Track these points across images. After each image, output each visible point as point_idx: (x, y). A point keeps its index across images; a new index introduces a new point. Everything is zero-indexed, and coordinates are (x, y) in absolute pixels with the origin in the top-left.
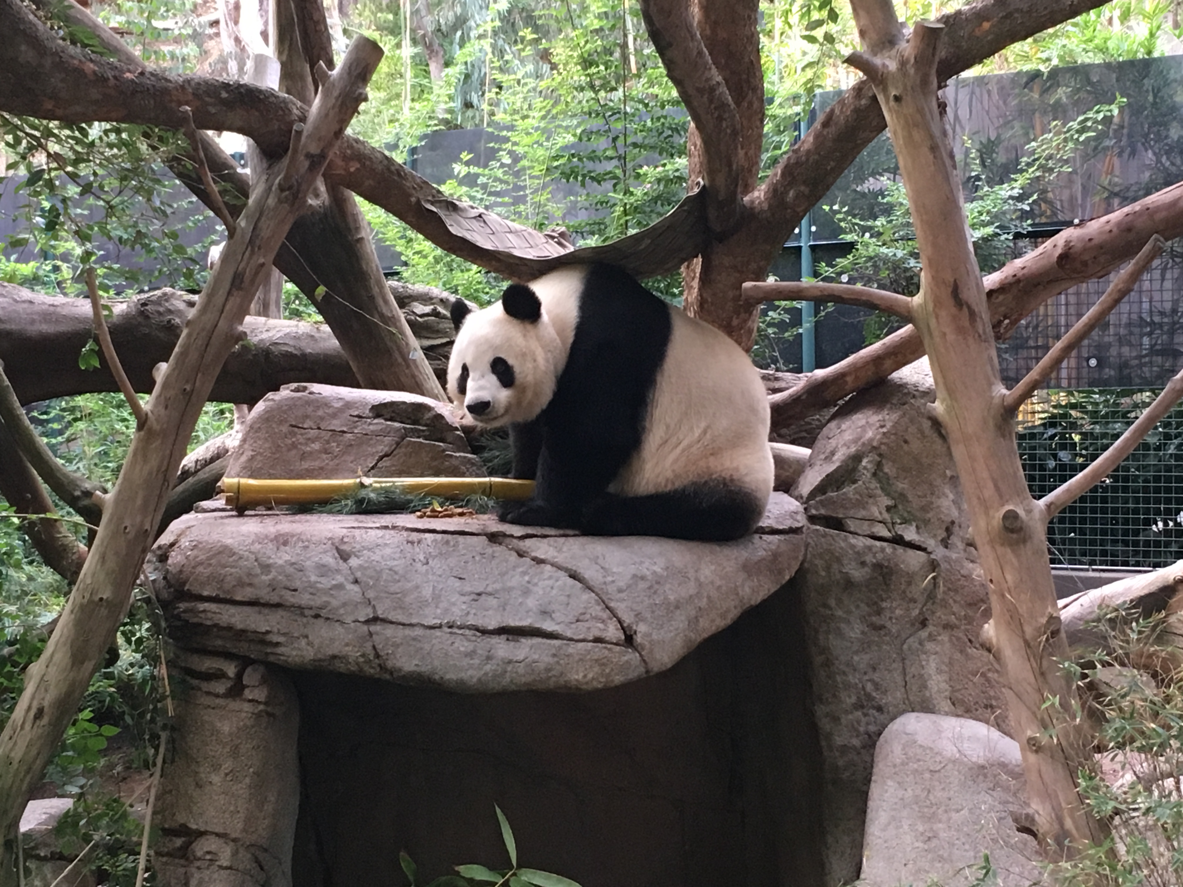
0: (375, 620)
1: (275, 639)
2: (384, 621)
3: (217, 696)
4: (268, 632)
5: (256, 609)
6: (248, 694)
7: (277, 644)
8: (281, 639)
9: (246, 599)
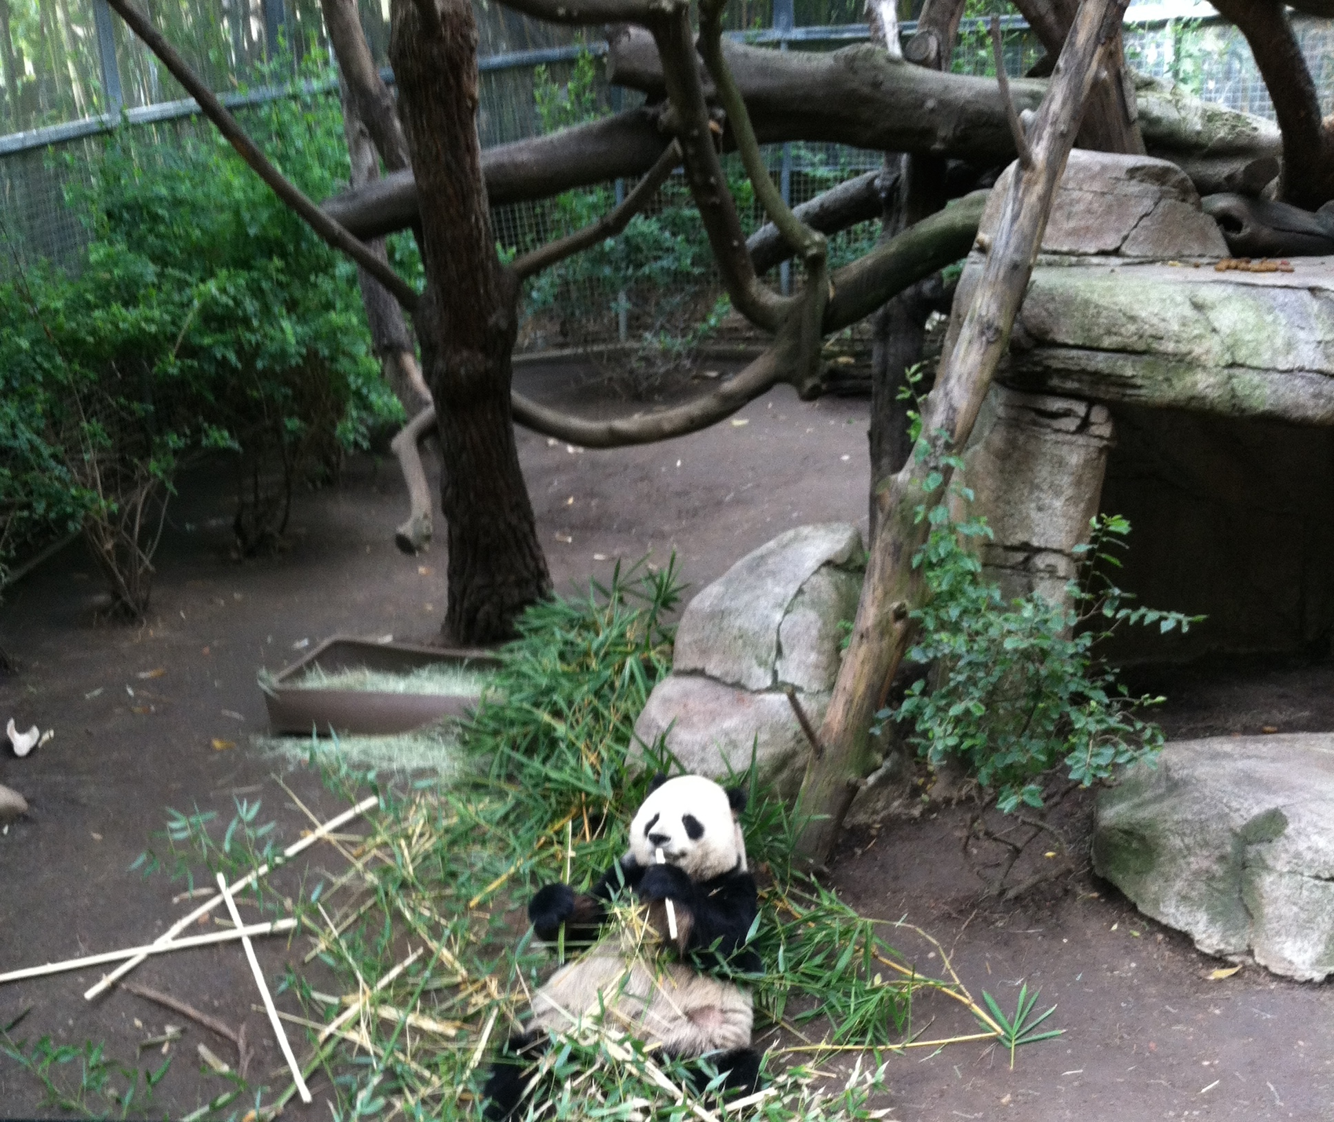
0: (1233, 365)
1: (1139, 382)
2: (1242, 366)
3: (1067, 432)
4: (1133, 377)
5: (1124, 355)
6: (1095, 430)
7: (1140, 387)
8: (1146, 382)
9: (1114, 346)
